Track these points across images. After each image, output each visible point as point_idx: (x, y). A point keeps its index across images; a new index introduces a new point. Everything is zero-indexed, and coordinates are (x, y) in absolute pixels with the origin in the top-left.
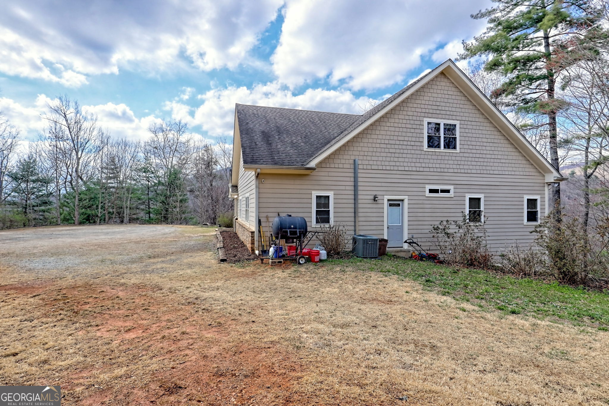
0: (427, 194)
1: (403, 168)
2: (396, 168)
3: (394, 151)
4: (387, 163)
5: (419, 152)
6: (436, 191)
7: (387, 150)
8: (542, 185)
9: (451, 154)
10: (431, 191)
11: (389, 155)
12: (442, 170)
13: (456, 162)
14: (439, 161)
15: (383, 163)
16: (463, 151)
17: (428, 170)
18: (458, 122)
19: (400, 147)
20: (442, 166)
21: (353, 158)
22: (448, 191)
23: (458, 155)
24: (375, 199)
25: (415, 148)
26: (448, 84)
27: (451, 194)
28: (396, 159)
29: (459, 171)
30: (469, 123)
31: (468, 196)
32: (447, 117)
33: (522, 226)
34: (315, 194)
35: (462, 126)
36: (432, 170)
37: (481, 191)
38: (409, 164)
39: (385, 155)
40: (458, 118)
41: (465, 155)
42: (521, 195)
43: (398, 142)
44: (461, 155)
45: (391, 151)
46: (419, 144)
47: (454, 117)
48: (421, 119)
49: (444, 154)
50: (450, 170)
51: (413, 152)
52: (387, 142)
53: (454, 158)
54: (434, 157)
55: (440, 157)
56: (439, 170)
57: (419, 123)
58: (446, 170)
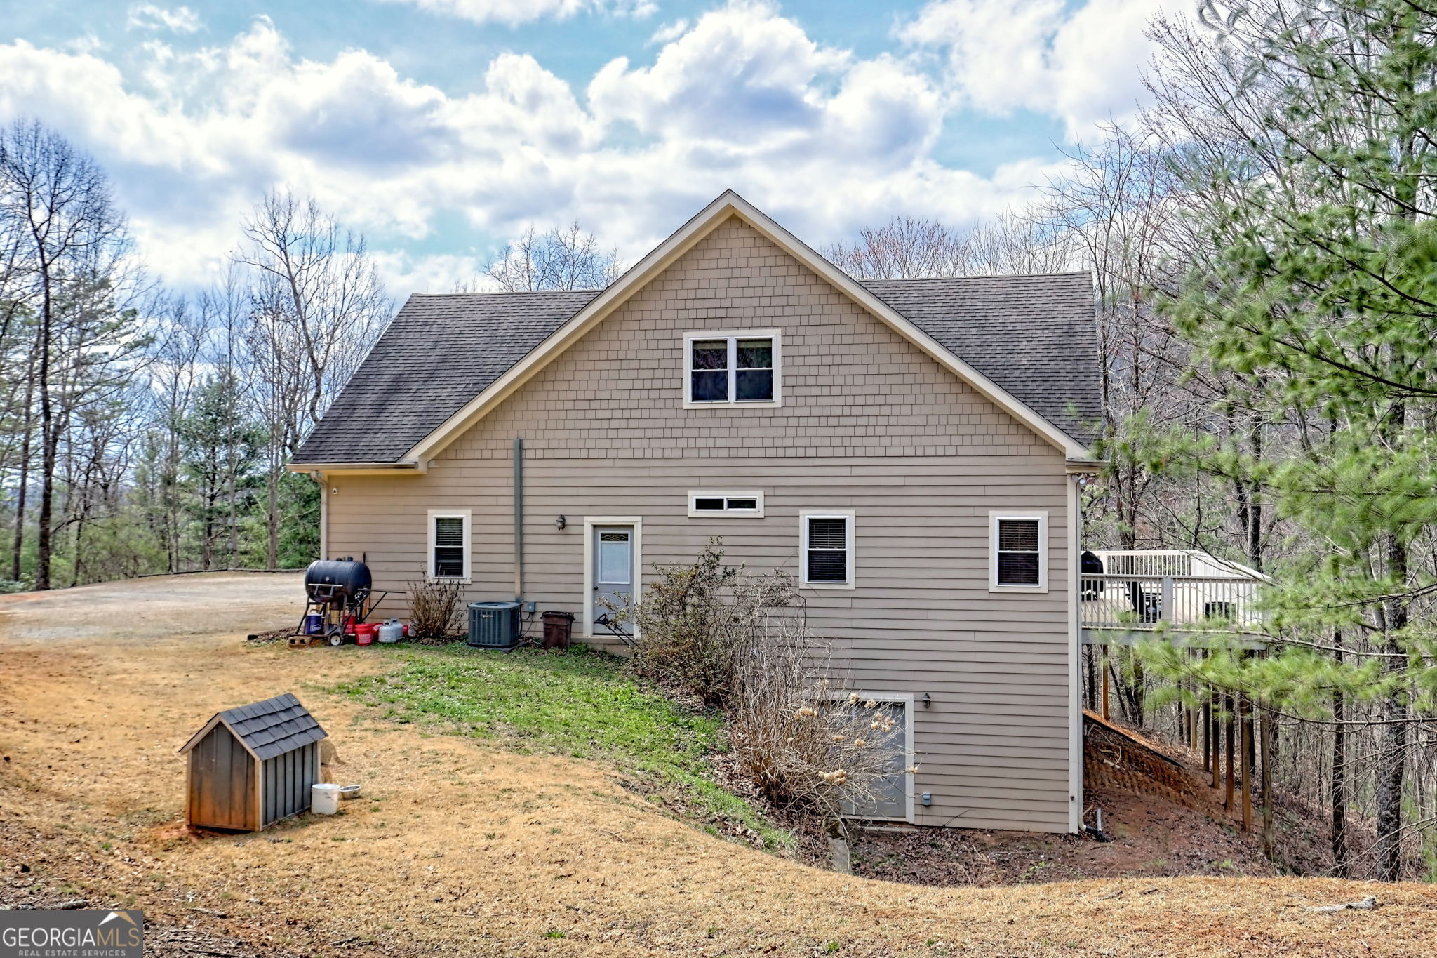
0: (692, 511)
1: (628, 454)
2: (612, 454)
3: (607, 414)
4: (591, 444)
5: (672, 413)
6: (717, 504)
7: (591, 414)
8: (1058, 480)
9: (758, 413)
10: (701, 504)
11: (596, 424)
12: (733, 453)
13: (772, 432)
14: (724, 432)
15: (581, 444)
16: (791, 401)
17: (694, 453)
18: (779, 331)
19: (623, 404)
20: (730, 443)
21: (513, 435)
22: (751, 504)
23: (778, 413)
24: (563, 524)
25: (660, 404)
26: (749, 242)
27: (759, 511)
28: (612, 434)
29: (781, 453)
30: (811, 330)
31: (806, 515)
32: (747, 322)
33: (984, 595)
34: (433, 514)
35: (788, 341)
36: (704, 453)
37: (848, 501)
38: (645, 443)
39: (586, 424)
40: (776, 321)
41: (798, 412)
42: (978, 512)
43: (617, 395)
44: (788, 412)
45: (600, 414)
46: (671, 394)
47: (766, 321)
48: (676, 334)
49: (739, 414)
50: (753, 453)
51: (655, 414)
52: (590, 395)
53: (765, 422)
54: (710, 423)
55: (726, 423)
56: (724, 453)
57: (670, 344)
58: (743, 453)
